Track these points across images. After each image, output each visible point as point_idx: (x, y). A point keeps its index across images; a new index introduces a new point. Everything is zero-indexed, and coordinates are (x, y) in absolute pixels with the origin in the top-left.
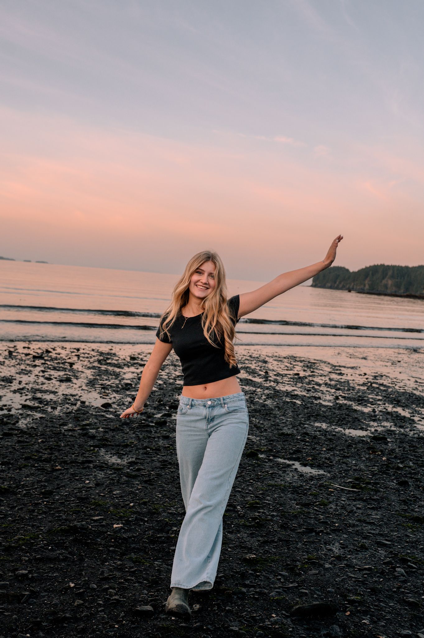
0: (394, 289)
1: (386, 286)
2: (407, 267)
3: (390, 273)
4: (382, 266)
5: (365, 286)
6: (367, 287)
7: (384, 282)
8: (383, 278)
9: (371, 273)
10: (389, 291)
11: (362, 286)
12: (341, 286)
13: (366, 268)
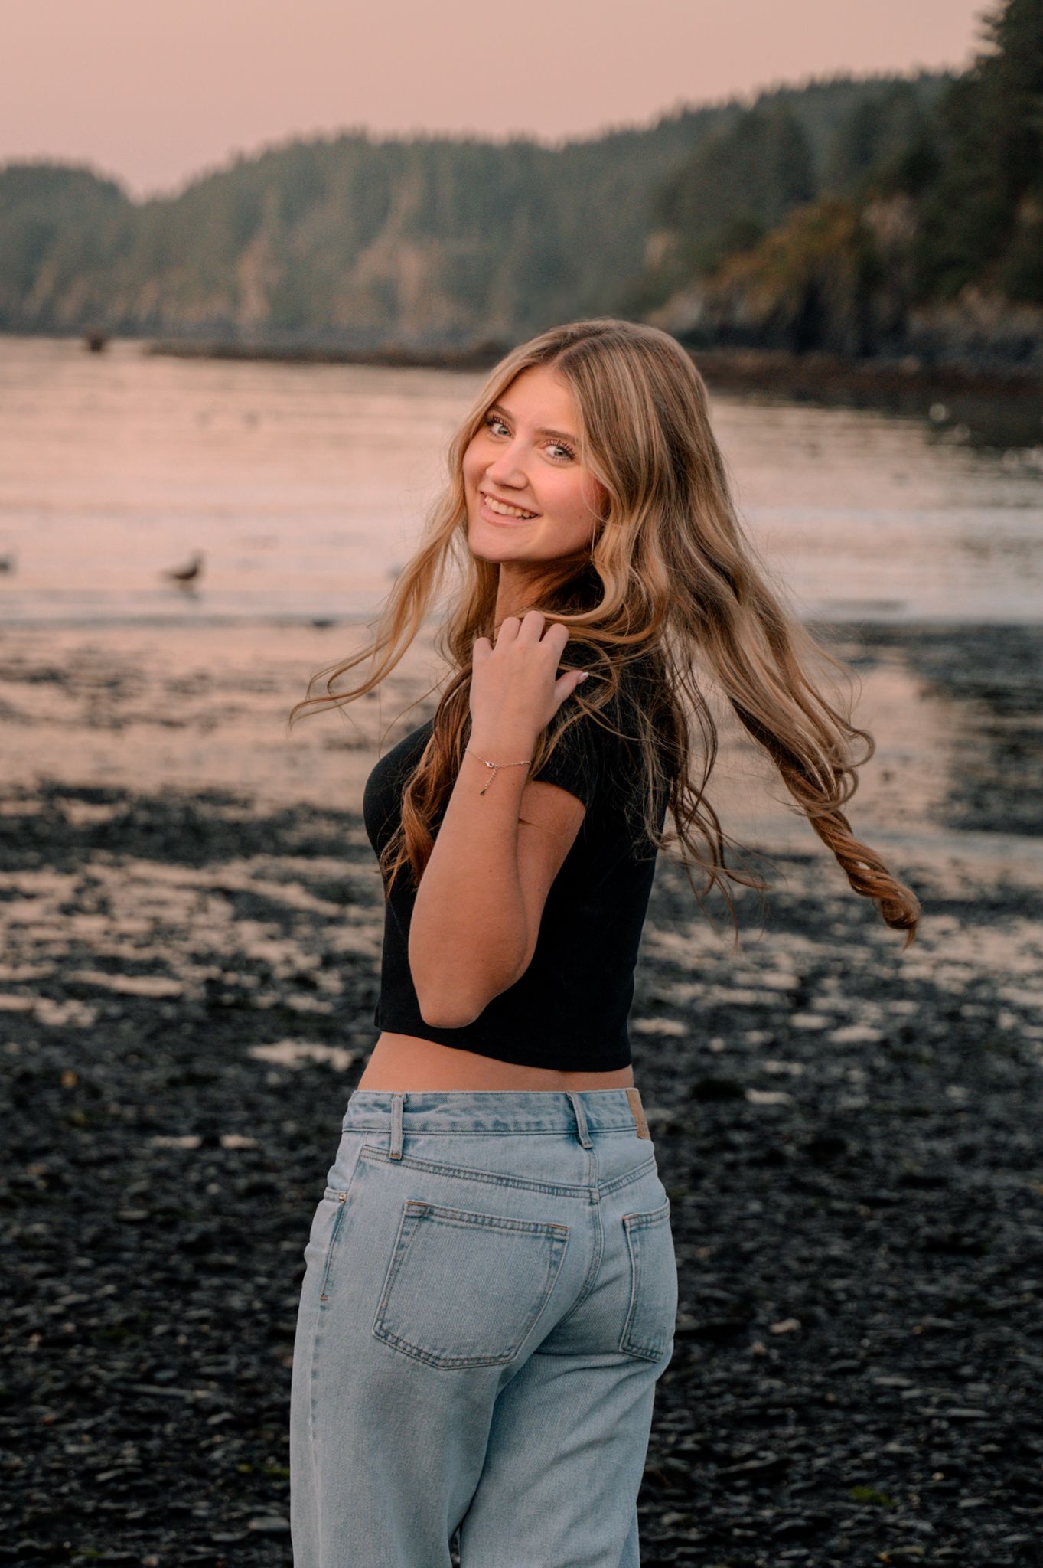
0: (444, 313)
1: (386, 296)
2: (524, 151)
3: (408, 198)
4: (353, 143)
5: (236, 298)
6: (254, 308)
7: (372, 263)
8: (365, 236)
9: (272, 203)
10: (408, 333)
11: (218, 306)
12: (68, 308)
13: (242, 166)
